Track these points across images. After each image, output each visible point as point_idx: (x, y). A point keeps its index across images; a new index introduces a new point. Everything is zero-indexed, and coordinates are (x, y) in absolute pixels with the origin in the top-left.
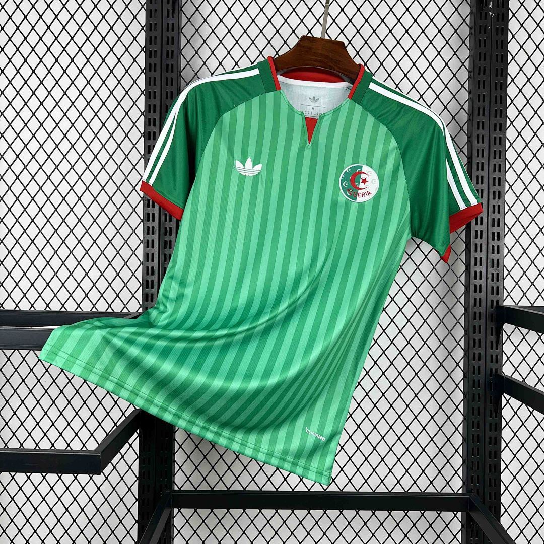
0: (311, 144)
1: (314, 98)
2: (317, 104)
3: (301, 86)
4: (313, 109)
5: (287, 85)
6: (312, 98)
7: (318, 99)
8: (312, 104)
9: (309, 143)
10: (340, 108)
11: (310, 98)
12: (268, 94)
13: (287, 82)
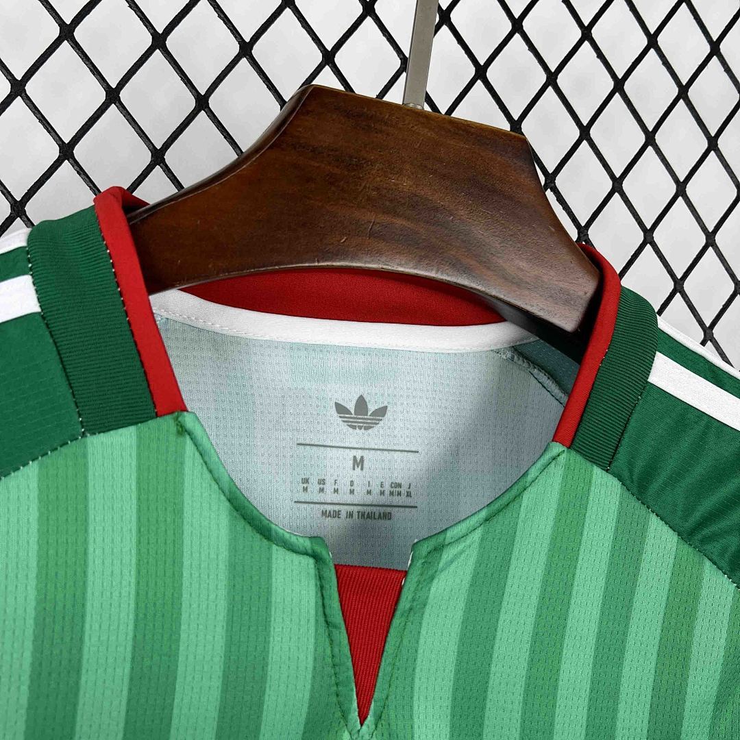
0: (370, 719)
1: (361, 403)
2: (373, 438)
3: (294, 347)
4: (358, 463)
5: (219, 343)
6: (351, 406)
7: (382, 411)
8: (355, 437)
9: (363, 718)
10: (519, 496)
11: (341, 409)
12: (97, 443)
13: (217, 328)
